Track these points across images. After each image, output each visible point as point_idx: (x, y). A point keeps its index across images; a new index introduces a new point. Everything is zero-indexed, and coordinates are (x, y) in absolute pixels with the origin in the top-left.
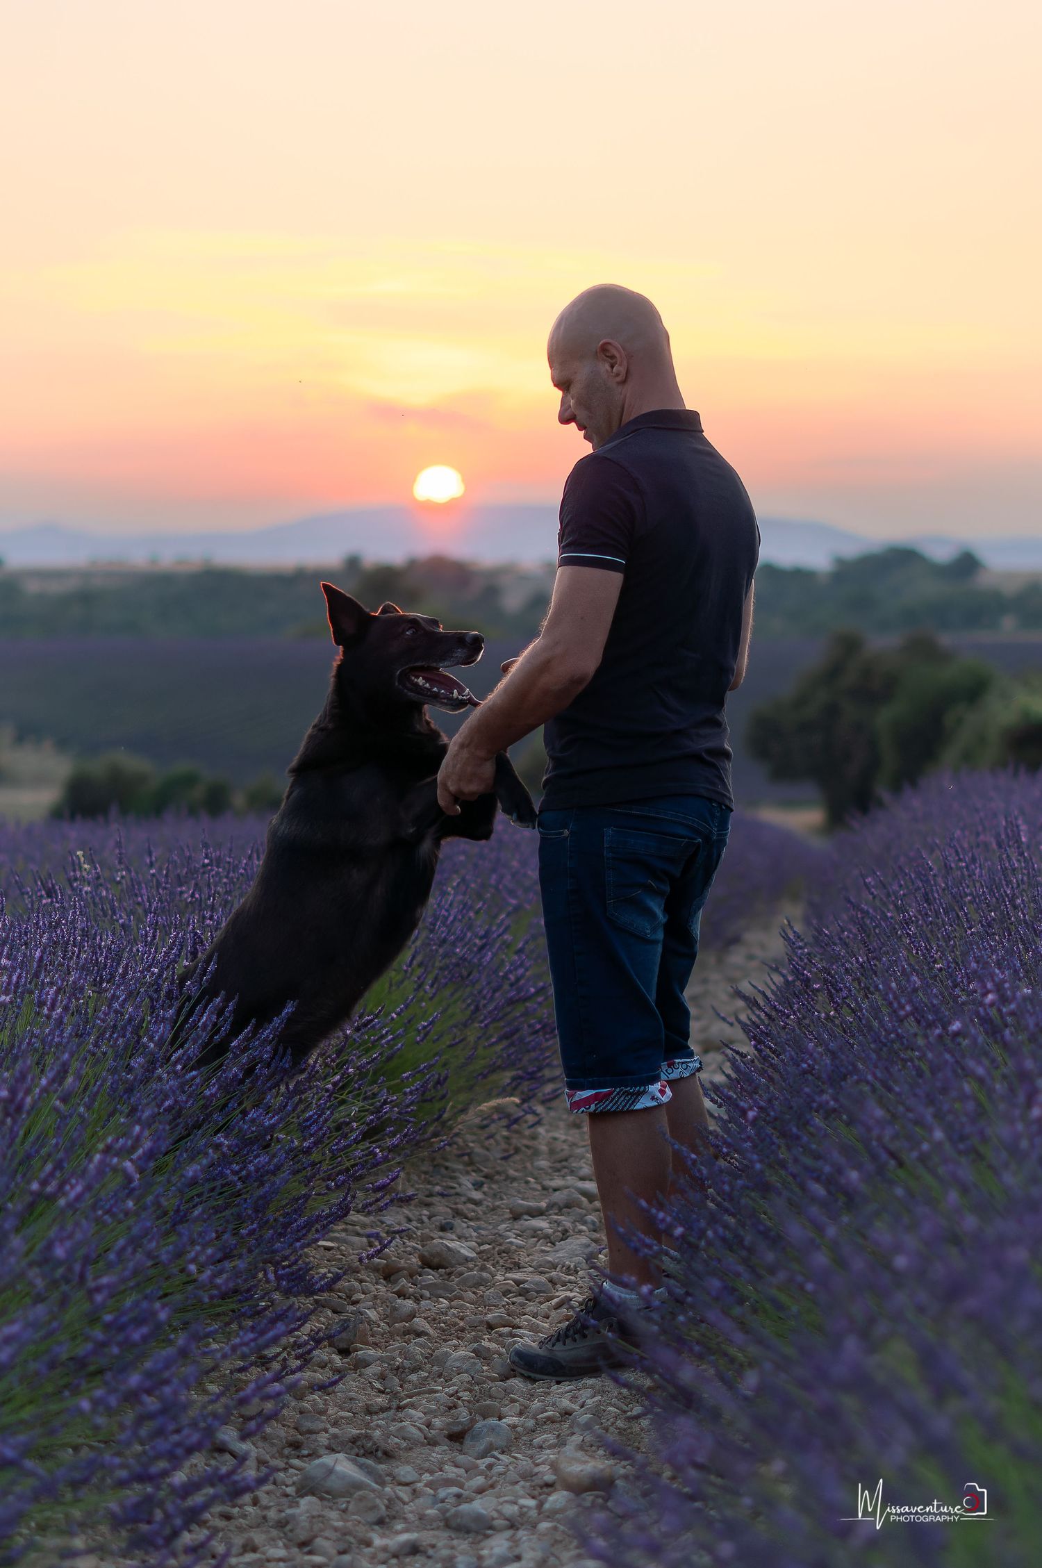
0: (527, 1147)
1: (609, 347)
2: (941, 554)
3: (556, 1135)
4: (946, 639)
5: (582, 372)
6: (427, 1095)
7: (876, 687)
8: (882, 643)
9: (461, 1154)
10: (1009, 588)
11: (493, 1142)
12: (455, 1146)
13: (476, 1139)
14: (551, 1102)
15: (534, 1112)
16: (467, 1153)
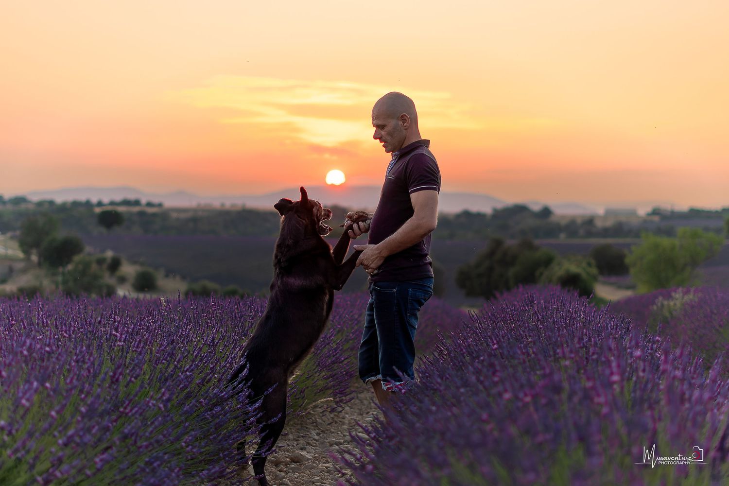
0: (340, 421)
1: (405, 116)
2: (536, 208)
3: (352, 418)
4: (537, 242)
6: (297, 397)
7: (508, 260)
8: (511, 243)
9: (313, 423)
10: (563, 222)
11: (327, 419)
12: (311, 420)
13: (319, 417)
14: (349, 403)
15: (341, 406)
16: (316, 423)
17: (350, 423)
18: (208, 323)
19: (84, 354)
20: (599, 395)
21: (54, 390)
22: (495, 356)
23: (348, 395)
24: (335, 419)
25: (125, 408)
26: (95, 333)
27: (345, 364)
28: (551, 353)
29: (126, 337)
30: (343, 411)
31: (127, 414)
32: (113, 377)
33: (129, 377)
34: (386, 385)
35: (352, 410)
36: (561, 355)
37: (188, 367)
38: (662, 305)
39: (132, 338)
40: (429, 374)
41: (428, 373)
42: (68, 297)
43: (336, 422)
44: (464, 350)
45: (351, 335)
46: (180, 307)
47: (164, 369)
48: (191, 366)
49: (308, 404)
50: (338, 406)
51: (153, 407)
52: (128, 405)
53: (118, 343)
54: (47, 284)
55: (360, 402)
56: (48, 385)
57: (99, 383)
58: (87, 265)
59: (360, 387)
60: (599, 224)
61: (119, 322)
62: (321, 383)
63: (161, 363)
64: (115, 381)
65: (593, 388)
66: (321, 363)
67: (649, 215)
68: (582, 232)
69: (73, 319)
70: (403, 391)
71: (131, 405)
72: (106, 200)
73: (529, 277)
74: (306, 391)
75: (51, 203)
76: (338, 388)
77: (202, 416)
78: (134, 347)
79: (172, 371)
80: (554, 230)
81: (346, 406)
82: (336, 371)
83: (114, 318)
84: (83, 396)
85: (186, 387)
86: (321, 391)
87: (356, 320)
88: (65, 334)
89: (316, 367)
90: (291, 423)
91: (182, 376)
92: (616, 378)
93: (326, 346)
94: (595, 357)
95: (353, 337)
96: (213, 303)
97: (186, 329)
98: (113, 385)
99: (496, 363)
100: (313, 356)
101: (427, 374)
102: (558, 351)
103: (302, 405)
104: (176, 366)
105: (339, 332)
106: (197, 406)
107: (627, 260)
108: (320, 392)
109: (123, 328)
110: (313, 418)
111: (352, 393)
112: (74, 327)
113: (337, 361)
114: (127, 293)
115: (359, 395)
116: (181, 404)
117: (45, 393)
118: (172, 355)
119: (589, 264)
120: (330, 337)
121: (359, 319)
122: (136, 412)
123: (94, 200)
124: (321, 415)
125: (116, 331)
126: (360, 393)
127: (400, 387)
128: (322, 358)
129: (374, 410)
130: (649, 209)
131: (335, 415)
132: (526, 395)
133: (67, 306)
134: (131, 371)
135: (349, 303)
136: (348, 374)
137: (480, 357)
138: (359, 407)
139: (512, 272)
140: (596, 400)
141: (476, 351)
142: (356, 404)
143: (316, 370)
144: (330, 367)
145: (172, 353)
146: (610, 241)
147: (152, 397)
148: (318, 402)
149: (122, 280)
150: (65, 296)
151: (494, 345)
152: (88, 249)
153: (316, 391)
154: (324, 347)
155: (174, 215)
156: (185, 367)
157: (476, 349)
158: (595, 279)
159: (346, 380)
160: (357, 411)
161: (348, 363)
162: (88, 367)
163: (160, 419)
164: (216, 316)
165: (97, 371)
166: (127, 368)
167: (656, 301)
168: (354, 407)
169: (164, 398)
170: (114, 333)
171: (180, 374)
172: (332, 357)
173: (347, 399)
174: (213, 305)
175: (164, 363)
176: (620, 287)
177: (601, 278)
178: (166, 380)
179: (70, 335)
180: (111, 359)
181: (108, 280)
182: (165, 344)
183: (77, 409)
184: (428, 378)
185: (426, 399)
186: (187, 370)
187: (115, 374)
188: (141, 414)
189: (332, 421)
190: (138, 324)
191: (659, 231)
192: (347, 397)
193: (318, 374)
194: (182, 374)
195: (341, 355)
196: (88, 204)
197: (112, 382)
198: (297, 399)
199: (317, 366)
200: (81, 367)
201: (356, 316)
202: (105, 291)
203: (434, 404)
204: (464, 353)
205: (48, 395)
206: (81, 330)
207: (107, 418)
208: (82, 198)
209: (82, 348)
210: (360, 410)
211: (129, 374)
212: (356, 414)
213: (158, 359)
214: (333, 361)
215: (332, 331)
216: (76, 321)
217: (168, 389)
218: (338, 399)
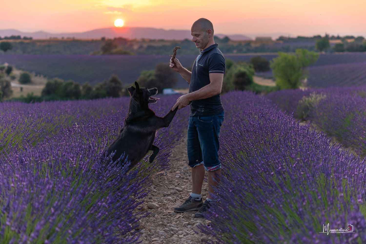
2: (221, 37)
5: (203, 34)
10: (235, 45)
38: (305, 100)
60: (253, 45)
67: (277, 40)
72: (3, 36)
80: (230, 49)
119: (250, 67)
130: (277, 37)
146: (259, 54)
149: (13, 78)
155: (38, 44)
158: (253, 74)
167: (302, 98)
177: (256, 73)
181: (6, 78)
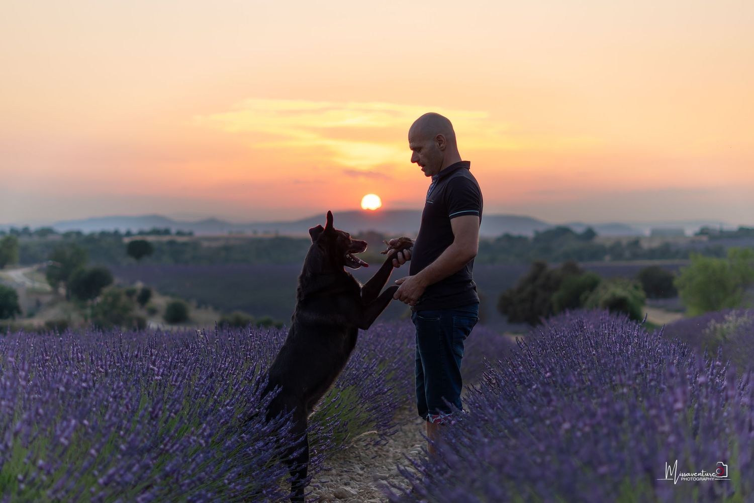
0: (384, 455)
1: (440, 137)
2: (579, 230)
3: (397, 451)
4: (581, 265)
5: (428, 145)
6: (340, 430)
7: (551, 284)
8: (554, 266)
9: (356, 457)
10: (608, 244)
11: (370, 453)
12: (354, 454)
13: (363, 451)
14: (392, 436)
15: (386, 439)
16: (359, 457)
17: (394, 457)
18: (247, 354)
19: (122, 389)
20: (662, 423)
21: (93, 428)
22: (548, 384)
23: (393, 427)
24: (379, 453)
25: (166, 445)
26: (132, 367)
27: (389, 395)
28: (608, 380)
29: (164, 371)
30: (387, 444)
31: (167, 451)
32: (152, 412)
33: (168, 413)
34: (433, 418)
35: (396, 443)
36: (618, 382)
37: (228, 401)
38: (715, 329)
39: (169, 372)
40: (479, 405)
41: (478, 403)
42: (101, 330)
43: (380, 456)
44: (516, 379)
45: (394, 365)
46: (217, 338)
47: (203, 404)
48: (232, 400)
49: (352, 437)
50: (382, 439)
51: (193, 443)
52: (168, 441)
53: (156, 377)
54: (76, 318)
55: (403, 434)
56: (86, 422)
57: (139, 419)
58: (116, 297)
59: (404, 419)
60: (645, 245)
61: (156, 356)
62: (364, 416)
63: (200, 397)
64: (154, 417)
65: (657, 416)
66: (364, 395)
67: (697, 235)
68: (627, 254)
69: (108, 353)
70: (453, 422)
71: (171, 441)
72: (135, 229)
73: (574, 302)
74: (349, 423)
75: (79, 234)
76: (382, 421)
77: (244, 452)
78: (172, 381)
79: (212, 406)
80: (598, 253)
81: (390, 438)
82: (379, 403)
83: (151, 352)
84: (122, 433)
85: (226, 422)
86: (364, 423)
87: (398, 349)
88: (101, 369)
89: (359, 399)
90: (334, 457)
91: (222, 411)
92: (679, 405)
93: (368, 377)
94: (653, 383)
95: (395, 367)
96: (251, 335)
97: (225, 361)
98: (152, 421)
99: (551, 391)
100: (356, 387)
101: (477, 405)
102: (614, 378)
103: (345, 438)
104: (216, 401)
105: (380, 362)
106: (238, 442)
107: (676, 283)
108: (363, 425)
109: (161, 362)
110: (357, 452)
111: (395, 426)
112: (111, 362)
113: (381, 392)
114: (160, 326)
115: (403, 427)
116: (221, 440)
117: (83, 430)
118: (212, 389)
119: (636, 287)
120: (372, 368)
121: (401, 348)
122: (177, 449)
123: (123, 230)
124: (364, 449)
125: (154, 364)
126: (404, 425)
127: (449, 418)
128: (365, 389)
129: (418, 442)
130: (697, 229)
131: (379, 449)
132: (585, 425)
133: (100, 340)
134: (171, 406)
135: (390, 331)
136: (392, 406)
137: (532, 386)
138: (404, 440)
139: (555, 297)
140: (661, 428)
141: (527, 379)
142: (400, 437)
143: (359, 402)
144: (373, 399)
145: (212, 387)
146: (656, 262)
147: (192, 433)
148: (362, 435)
149: (153, 312)
150: (97, 329)
151: (546, 373)
152: (117, 280)
153: (359, 423)
154: (367, 378)
155: (205, 244)
156: (225, 402)
157: (528, 378)
158: (642, 302)
159: (389, 412)
160: (402, 444)
161: (391, 394)
162: (127, 402)
163: (201, 455)
164: (255, 348)
165: (136, 407)
166: (166, 403)
167: (708, 325)
168: (398, 439)
169: (205, 434)
170: (151, 366)
171: (220, 408)
172: (375, 388)
173: (391, 431)
174: (251, 336)
175: (203, 398)
176: (668, 310)
177: (648, 301)
178: (206, 415)
179: (106, 370)
180: (149, 395)
181: (139, 312)
182: (204, 377)
183: (117, 447)
184: (478, 409)
185: (478, 431)
186: (228, 404)
187: (154, 409)
188: (182, 451)
189: (375, 455)
190: (176, 358)
191: (708, 252)
192: (391, 429)
193: (360, 406)
194: (222, 408)
195: (384, 386)
196: (116, 234)
197: (152, 418)
198: (339, 432)
199: (360, 397)
200: (119, 404)
201: (398, 346)
202: (135, 324)
203: (486, 436)
204: (516, 382)
205: (86, 433)
206: (117, 365)
207: (146, 455)
208: (110, 228)
209: (119, 383)
210: (405, 442)
211: (168, 409)
212: (400, 447)
213: (198, 393)
214: (376, 392)
215: (374, 362)
216: (112, 355)
217: (208, 424)
218: (381, 432)
